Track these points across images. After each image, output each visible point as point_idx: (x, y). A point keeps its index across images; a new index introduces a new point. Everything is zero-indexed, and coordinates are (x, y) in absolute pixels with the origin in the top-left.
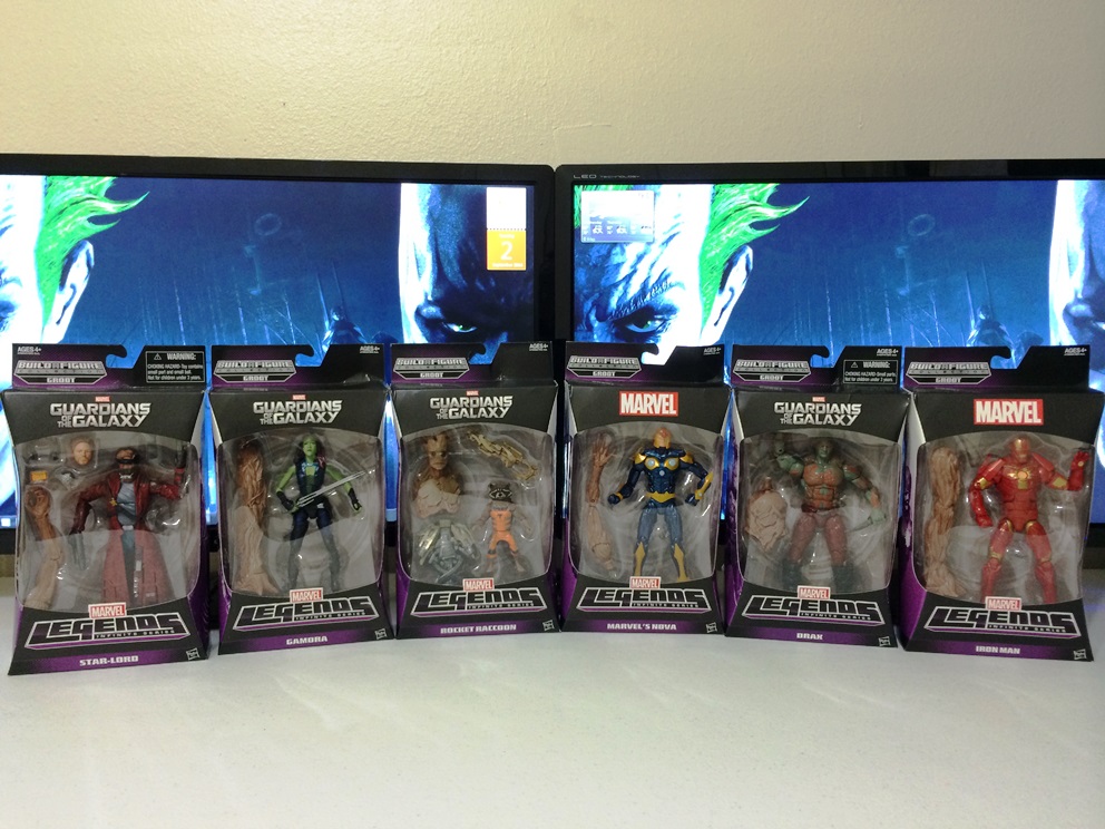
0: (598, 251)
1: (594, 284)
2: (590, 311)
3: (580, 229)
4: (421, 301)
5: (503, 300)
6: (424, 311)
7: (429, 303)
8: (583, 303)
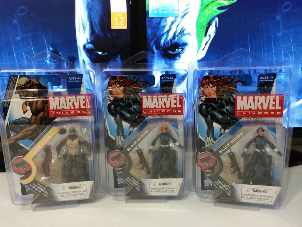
0: (156, 21)
1: (155, 34)
2: (153, 46)
3: (148, 11)
4: (85, 42)
5: (118, 42)
6: (87, 46)
7: (88, 43)
8: (150, 42)
